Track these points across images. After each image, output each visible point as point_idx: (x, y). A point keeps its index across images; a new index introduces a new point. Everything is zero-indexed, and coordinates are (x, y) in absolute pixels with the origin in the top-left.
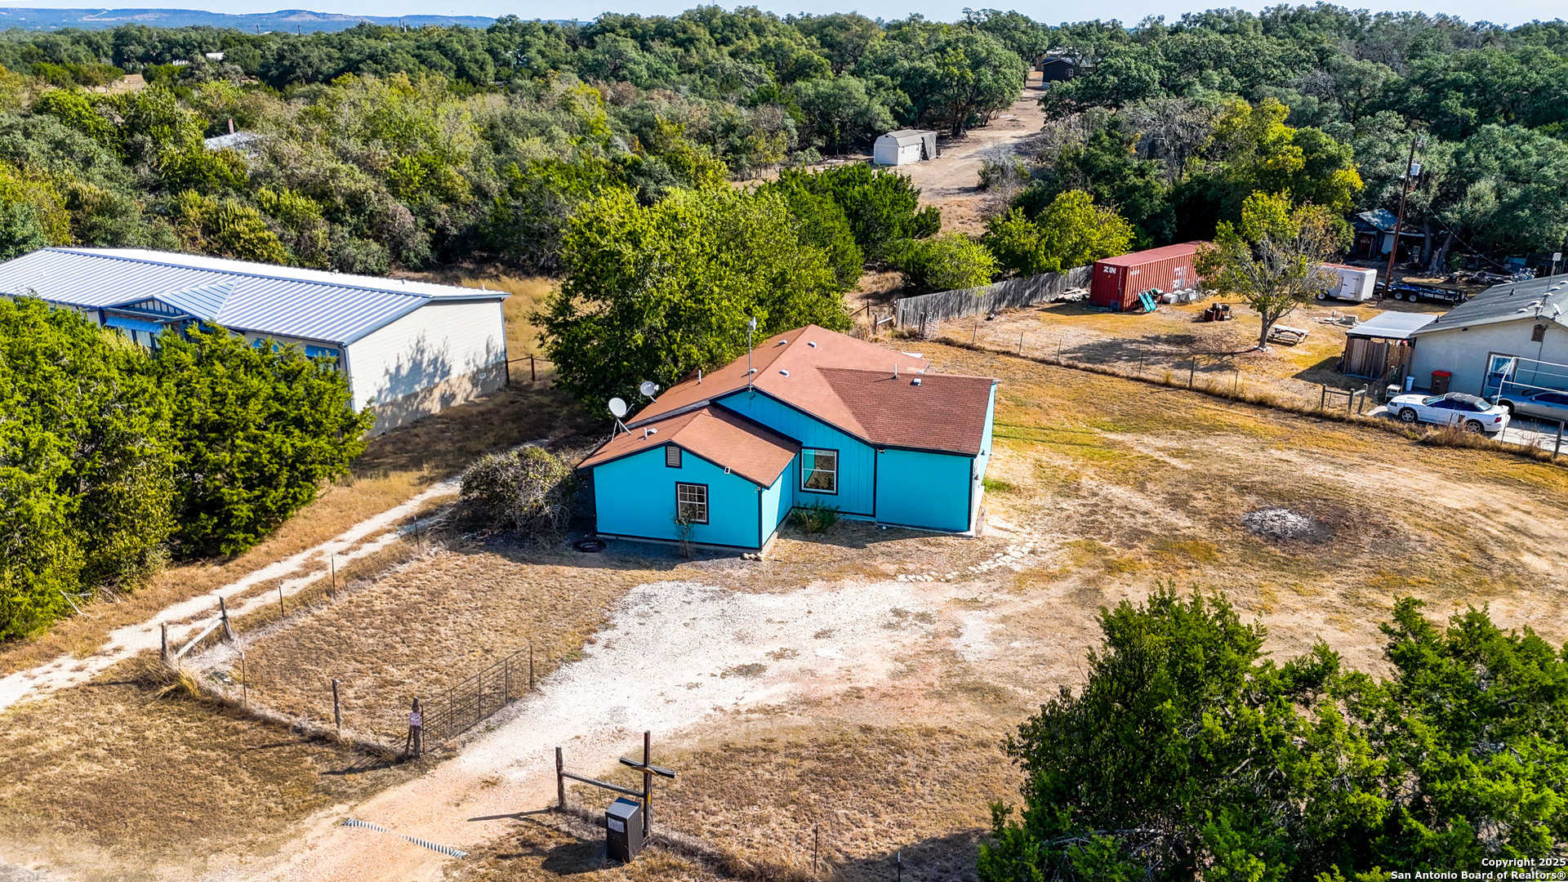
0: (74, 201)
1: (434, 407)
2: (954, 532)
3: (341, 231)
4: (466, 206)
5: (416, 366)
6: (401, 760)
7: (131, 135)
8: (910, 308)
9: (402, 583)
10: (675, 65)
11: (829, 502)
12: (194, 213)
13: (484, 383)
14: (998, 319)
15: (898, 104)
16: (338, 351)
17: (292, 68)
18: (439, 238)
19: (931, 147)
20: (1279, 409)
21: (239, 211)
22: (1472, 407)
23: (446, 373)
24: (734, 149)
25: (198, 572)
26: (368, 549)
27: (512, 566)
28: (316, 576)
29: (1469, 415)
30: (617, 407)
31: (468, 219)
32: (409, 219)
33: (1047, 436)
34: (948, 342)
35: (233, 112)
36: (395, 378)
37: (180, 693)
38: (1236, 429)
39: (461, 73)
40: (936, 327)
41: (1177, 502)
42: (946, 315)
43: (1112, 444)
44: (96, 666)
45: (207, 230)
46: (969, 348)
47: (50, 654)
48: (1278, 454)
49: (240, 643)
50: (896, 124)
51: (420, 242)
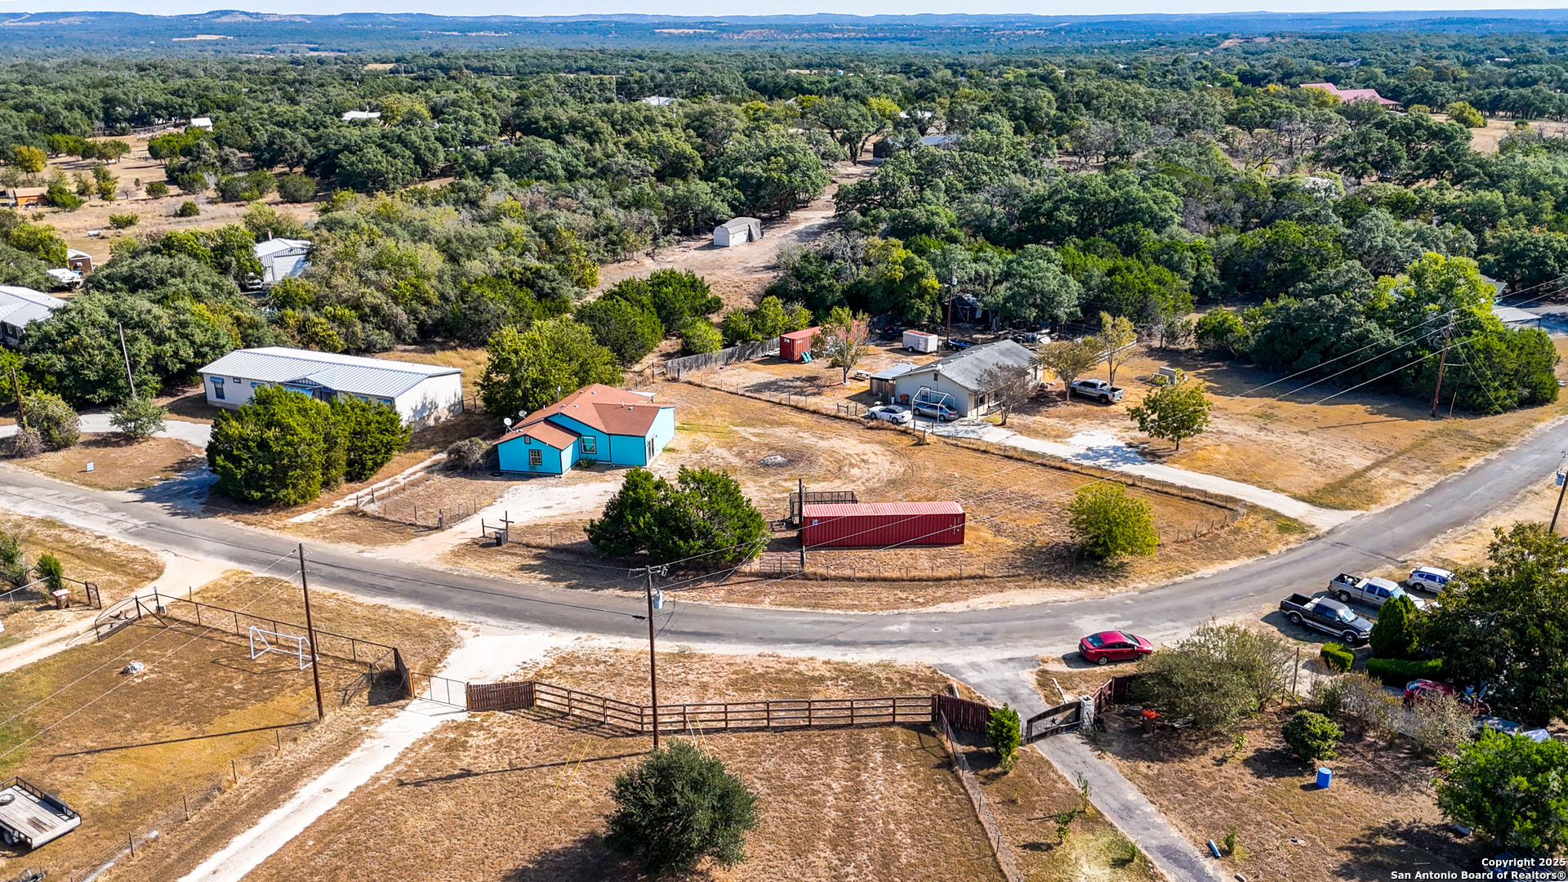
1: (431, 422)
2: (641, 466)
3: (369, 327)
4: (436, 307)
5: (424, 406)
6: (436, 528)
7: (222, 257)
8: (675, 364)
9: (429, 487)
10: (582, 158)
11: (593, 457)
12: (291, 322)
13: (453, 411)
14: (728, 367)
15: (735, 199)
16: (391, 400)
17: (281, 151)
18: (422, 327)
19: (756, 232)
20: (822, 414)
21: (316, 320)
22: (894, 412)
23: (437, 407)
24: (613, 243)
26: (413, 477)
27: (467, 481)
28: (396, 486)
29: (893, 415)
30: (508, 422)
31: (437, 314)
32: (405, 316)
33: (706, 429)
34: (690, 383)
35: (269, 225)
36: (415, 411)
37: (364, 515)
38: (793, 424)
39: (419, 160)
40: (684, 376)
41: (740, 454)
42: (698, 367)
43: (733, 431)
44: (333, 511)
45: (300, 332)
46: (699, 386)
47: (317, 507)
48: (801, 434)
49: (378, 504)
50: (733, 214)
51: (412, 330)
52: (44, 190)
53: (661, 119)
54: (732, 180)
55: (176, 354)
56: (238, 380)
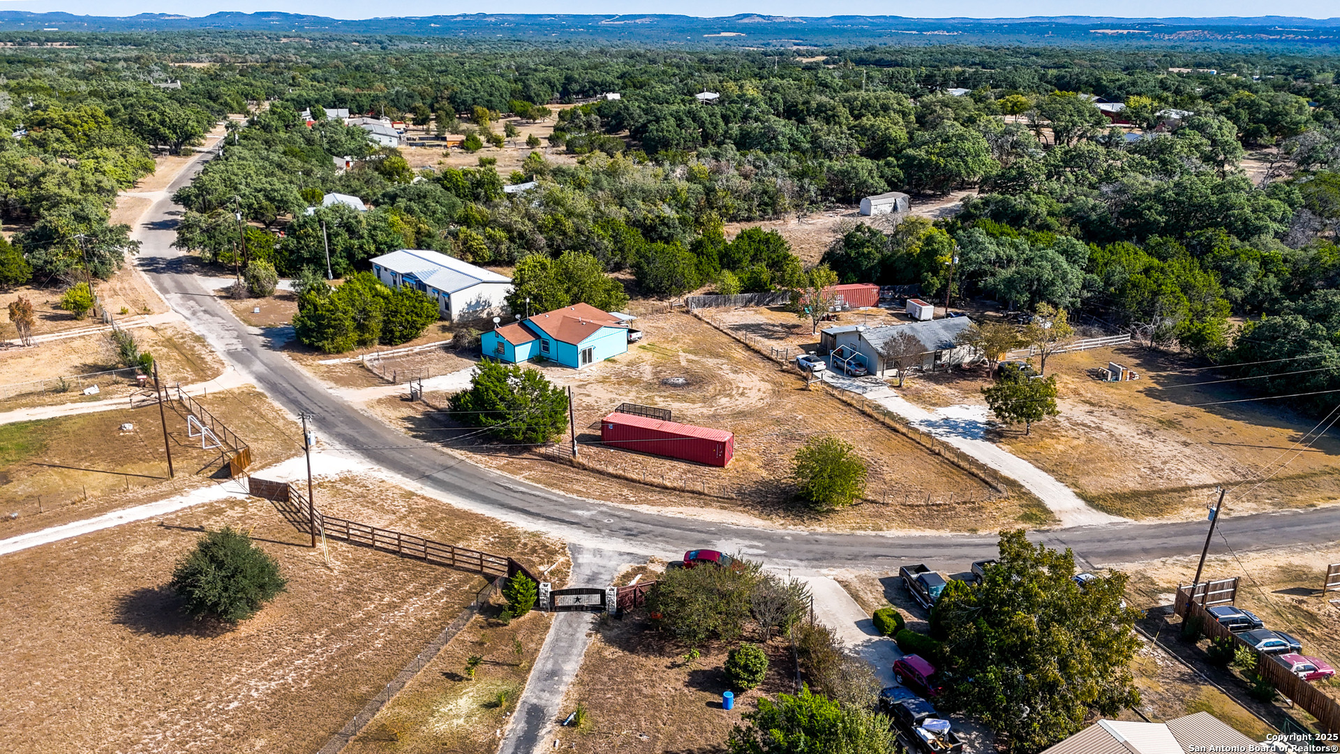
0: (418, 232)
1: (484, 315)
2: (574, 368)
5: (478, 302)
9: (426, 357)
11: (547, 355)
13: (506, 310)
14: (743, 309)
15: (895, 176)
16: (448, 294)
19: (903, 205)
20: (761, 354)
23: (490, 306)
24: (766, 205)
25: (385, 347)
26: (425, 349)
27: (454, 357)
28: (408, 353)
29: (811, 363)
33: (659, 351)
34: (695, 316)
36: (470, 305)
37: (363, 367)
38: (728, 358)
40: (699, 310)
41: (658, 372)
42: (717, 306)
43: (677, 355)
44: (352, 360)
46: (701, 320)
47: (345, 357)
49: (381, 361)
50: (886, 188)
52: (463, 137)
53: (896, 106)
54: (898, 160)
55: (361, 247)
56: (386, 269)
